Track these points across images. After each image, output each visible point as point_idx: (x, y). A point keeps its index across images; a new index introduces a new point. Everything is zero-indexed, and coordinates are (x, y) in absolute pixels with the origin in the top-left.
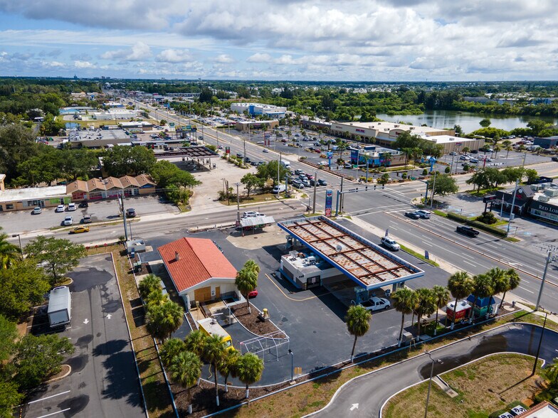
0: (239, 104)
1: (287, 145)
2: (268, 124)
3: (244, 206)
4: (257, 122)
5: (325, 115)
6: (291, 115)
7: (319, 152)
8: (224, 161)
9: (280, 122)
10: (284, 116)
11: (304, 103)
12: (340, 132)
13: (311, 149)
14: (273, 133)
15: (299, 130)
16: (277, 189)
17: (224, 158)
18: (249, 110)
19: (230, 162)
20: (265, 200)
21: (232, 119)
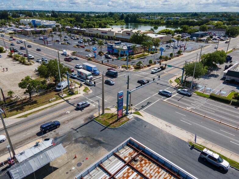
0: (25, 20)
1: (60, 43)
2: (45, 31)
3: (25, 116)
4: (37, 29)
5: (79, 25)
6: (59, 26)
7: (83, 47)
8: (11, 59)
9: (53, 29)
10: (55, 26)
11: (65, 20)
12: (92, 34)
13: (78, 45)
14: (49, 36)
15: (66, 34)
16: (60, 87)
17: (10, 56)
18: (32, 23)
19: (15, 59)
20: (50, 102)
21: (20, 28)
